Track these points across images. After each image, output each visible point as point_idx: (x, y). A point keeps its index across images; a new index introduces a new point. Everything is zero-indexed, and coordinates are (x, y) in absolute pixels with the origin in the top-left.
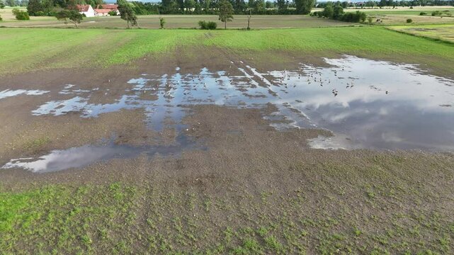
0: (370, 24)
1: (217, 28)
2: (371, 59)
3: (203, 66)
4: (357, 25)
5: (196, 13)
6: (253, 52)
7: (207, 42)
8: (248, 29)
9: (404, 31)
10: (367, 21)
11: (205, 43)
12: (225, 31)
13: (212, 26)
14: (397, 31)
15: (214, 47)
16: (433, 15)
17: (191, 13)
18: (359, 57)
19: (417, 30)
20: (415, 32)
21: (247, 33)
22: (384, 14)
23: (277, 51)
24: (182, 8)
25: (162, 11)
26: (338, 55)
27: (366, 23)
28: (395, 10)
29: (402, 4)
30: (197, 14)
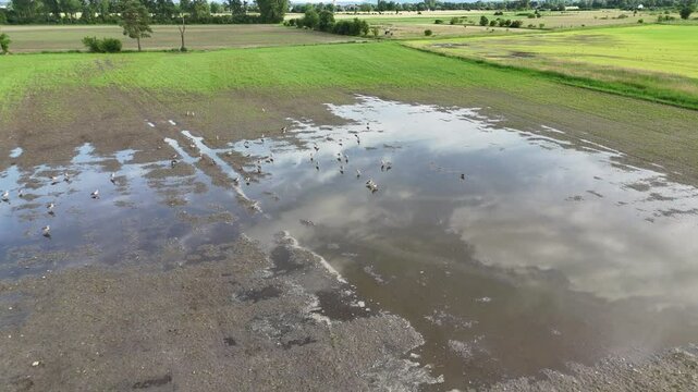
0: (377, 37)
1: (123, 48)
2: (405, 103)
3: (84, 139)
4: (359, 40)
5: (84, 21)
6: (197, 97)
7: (99, 81)
8: (183, 50)
9: (428, 48)
10: (370, 33)
11: (93, 82)
12: (140, 55)
13: (112, 47)
14: (418, 49)
15: (114, 90)
16: (452, 23)
17: (74, 22)
18: (384, 98)
19: (442, 46)
20: (443, 50)
21: (182, 57)
22: (389, 22)
23: (240, 93)
24: (57, 12)
25: (14, 18)
26: (349, 96)
27: (370, 37)
28: (399, 16)
29: (406, 8)
30: (88, 23)
